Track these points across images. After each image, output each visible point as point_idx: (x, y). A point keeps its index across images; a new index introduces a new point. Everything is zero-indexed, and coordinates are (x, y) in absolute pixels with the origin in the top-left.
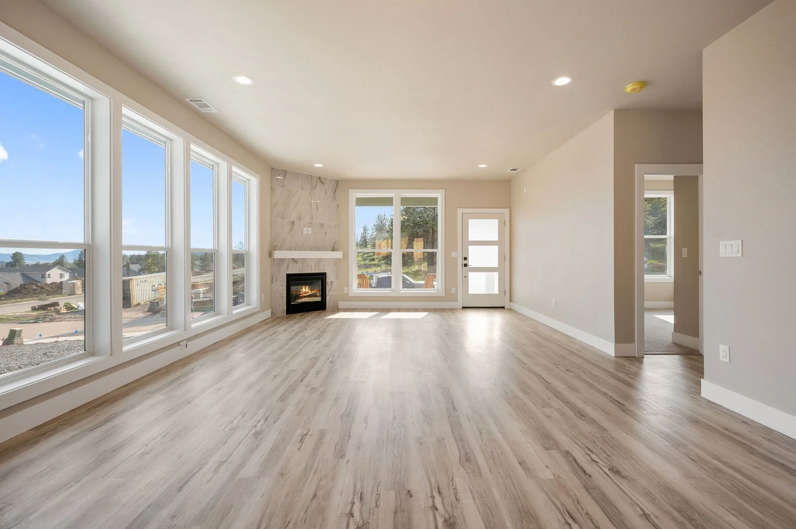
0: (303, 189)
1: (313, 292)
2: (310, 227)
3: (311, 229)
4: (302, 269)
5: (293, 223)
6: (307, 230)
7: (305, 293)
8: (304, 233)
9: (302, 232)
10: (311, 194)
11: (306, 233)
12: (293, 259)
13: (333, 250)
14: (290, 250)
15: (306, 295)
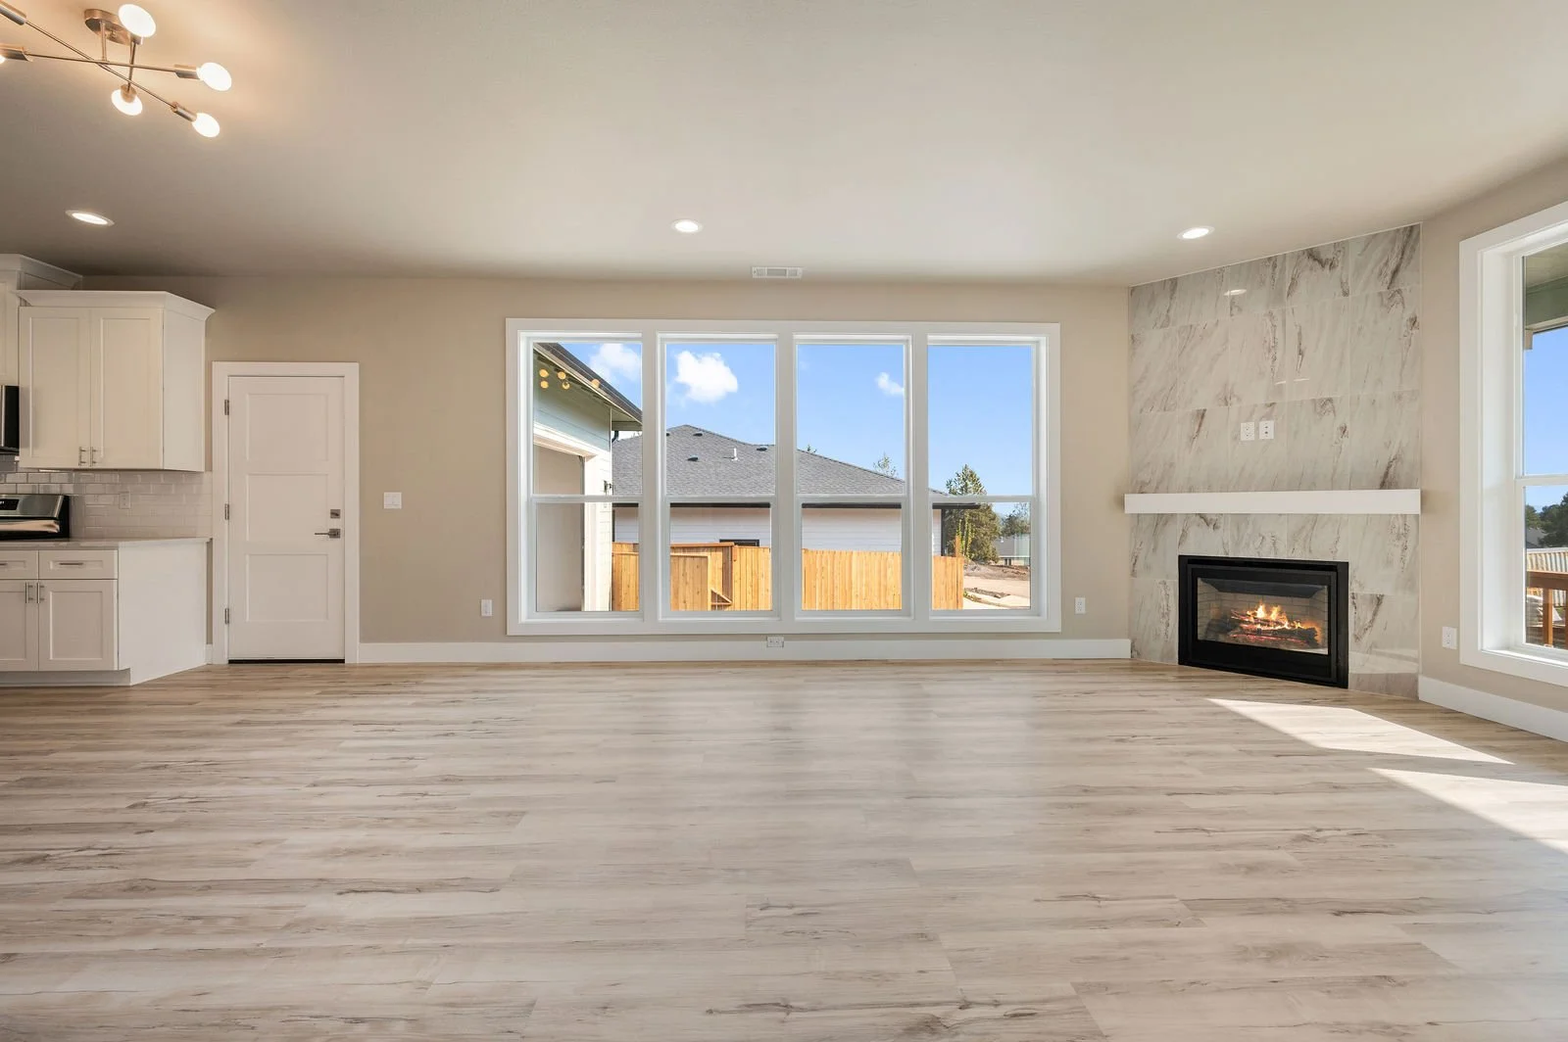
0: (1240, 310)
1: (1298, 625)
2: (1268, 417)
3: (1271, 424)
4: (1237, 544)
5: (1202, 415)
6: (1257, 429)
7: (1266, 622)
8: (1243, 437)
9: (1236, 438)
10: (1271, 314)
11: (1252, 437)
12: (1202, 516)
13: (1383, 485)
14: (1191, 490)
15: (1265, 628)
